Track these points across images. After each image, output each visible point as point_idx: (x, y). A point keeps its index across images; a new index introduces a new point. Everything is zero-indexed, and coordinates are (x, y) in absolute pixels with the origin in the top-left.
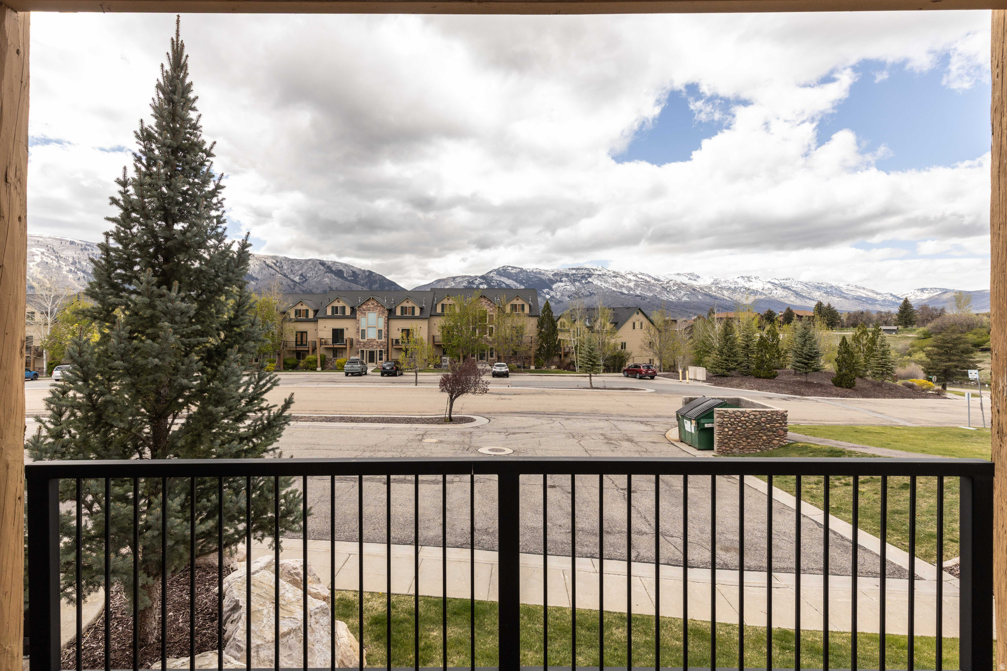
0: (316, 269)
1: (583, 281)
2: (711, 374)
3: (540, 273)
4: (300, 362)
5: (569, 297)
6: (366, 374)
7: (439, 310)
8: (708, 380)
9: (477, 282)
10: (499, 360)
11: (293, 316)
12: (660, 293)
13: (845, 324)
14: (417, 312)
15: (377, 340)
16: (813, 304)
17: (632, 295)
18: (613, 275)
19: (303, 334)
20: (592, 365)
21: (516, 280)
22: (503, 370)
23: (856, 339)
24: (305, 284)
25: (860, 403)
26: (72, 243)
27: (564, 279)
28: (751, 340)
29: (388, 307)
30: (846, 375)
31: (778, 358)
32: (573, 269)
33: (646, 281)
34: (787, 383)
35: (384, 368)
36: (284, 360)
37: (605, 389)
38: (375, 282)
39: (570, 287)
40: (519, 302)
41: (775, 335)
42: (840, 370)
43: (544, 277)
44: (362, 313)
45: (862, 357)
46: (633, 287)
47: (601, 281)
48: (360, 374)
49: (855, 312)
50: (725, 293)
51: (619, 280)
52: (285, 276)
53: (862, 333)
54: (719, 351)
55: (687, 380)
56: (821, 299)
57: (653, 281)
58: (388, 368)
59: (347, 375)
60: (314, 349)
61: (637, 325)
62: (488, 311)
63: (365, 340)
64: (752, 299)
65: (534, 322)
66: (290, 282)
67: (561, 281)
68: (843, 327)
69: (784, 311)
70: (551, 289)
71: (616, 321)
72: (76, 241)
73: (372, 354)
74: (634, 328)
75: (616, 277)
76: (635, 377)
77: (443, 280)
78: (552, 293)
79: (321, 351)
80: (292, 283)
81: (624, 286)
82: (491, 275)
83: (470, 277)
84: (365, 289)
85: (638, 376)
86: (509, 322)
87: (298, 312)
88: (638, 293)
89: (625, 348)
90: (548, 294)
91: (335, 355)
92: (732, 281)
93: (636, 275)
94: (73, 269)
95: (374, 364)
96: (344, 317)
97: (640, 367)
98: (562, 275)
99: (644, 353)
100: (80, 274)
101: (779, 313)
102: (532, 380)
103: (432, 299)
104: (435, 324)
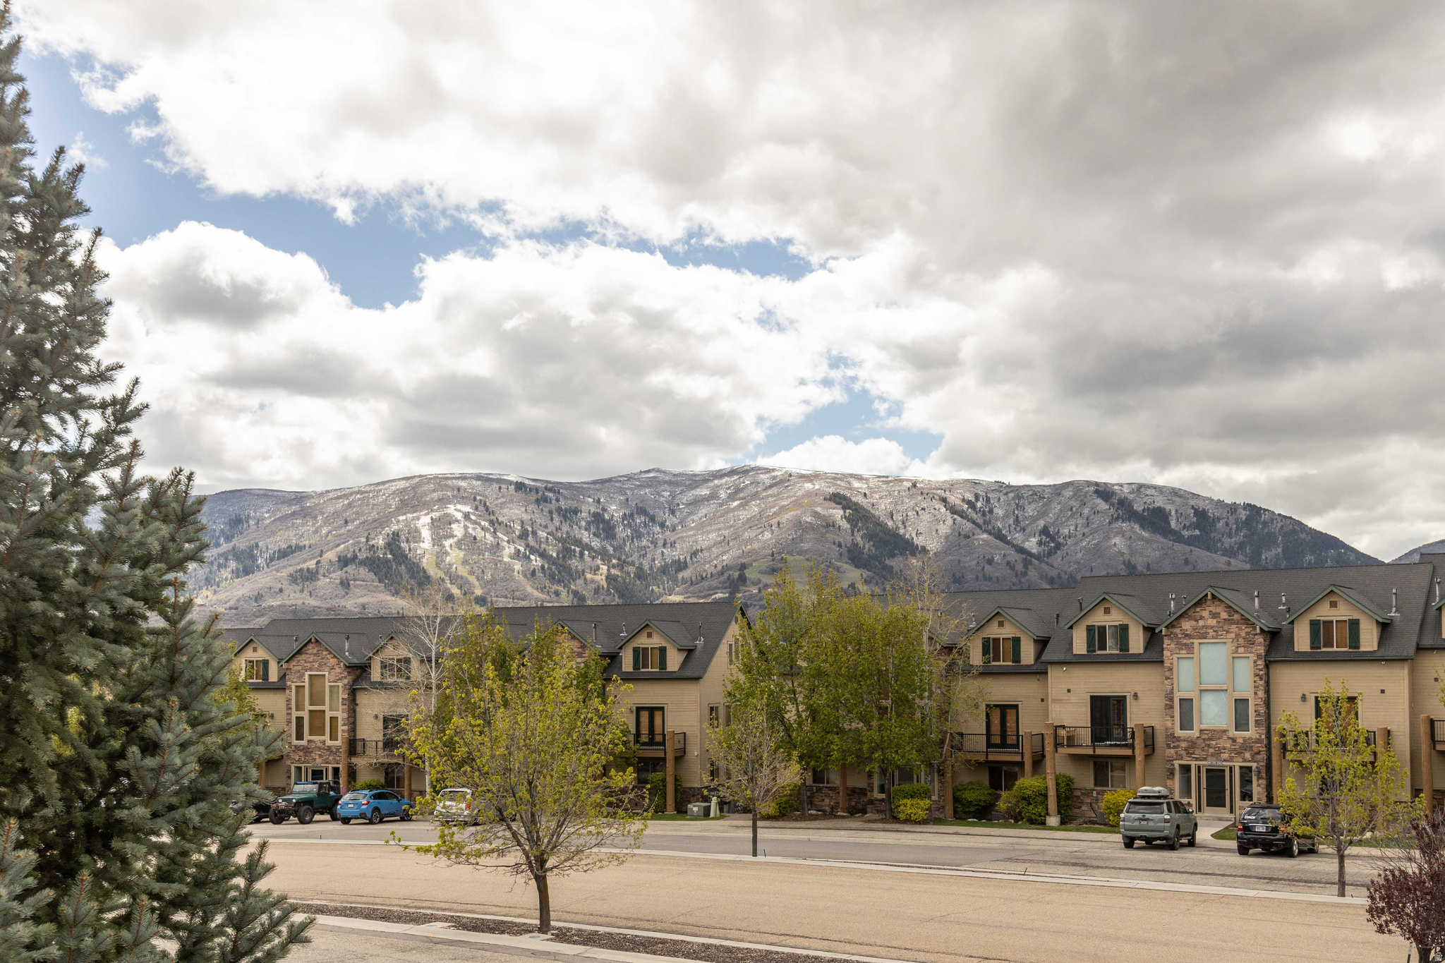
0: (1086, 511)
4: (998, 797)
6: (1192, 844)
11: (976, 658)
14: (1369, 639)
15: (1233, 733)
19: (1007, 710)
24: (1057, 559)
26: (520, 486)
29: (1266, 623)
35: (1247, 829)
36: (955, 790)
38: (1270, 540)
44: (1181, 646)
48: (1169, 845)
52: (1000, 536)
58: (1260, 828)
59: (1129, 843)
60: (1038, 761)
63: (1194, 733)
66: (1014, 556)
72: (527, 482)
73: (1216, 779)
79: (1057, 764)
80: (1019, 557)
84: (1238, 563)
87: (990, 647)
91: (1101, 779)
94: (522, 549)
95: (1224, 812)
96: (1125, 659)
100: (536, 561)
103: (1424, 590)
104: (1436, 680)
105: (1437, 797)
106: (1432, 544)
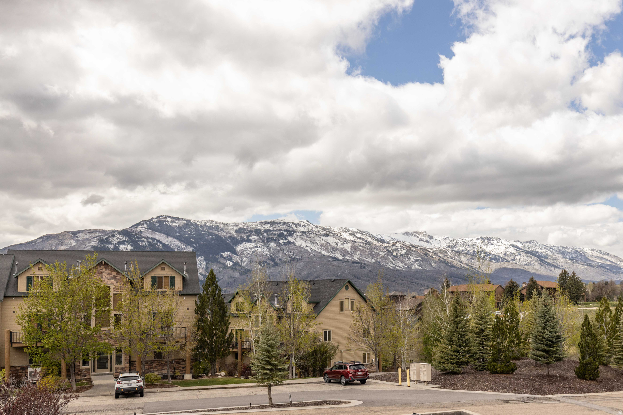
1: (281, 241)
2: (438, 372)
3: (217, 228)
5: (260, 264)
7: (22, 287)
8: (435, 380)
9: (114, 240)
10: (132, 366)
12: (384, 258)
13: (590, 298)
16: (557, 273)
17: (348, 261)
18: (322, 232)
20: (271, 370)
21: (179, 239)
22: (134, 385)
23: (599, 317)
25: (604, 398)
27: (253, 237)
28: (486, 322)
30: (590, 364)
31: (518, 345)
32: (266, 223)
33: (367, 242)
34: (527, 379)
37: (291, 405)
39: (261, 249)
40: (167, 273)
41: (514, 314)
42: (583, 358)
43: (223, 234)
45: (606, 340)
46: (349, 250)
47: (306, 241)
49: (600, 283)
50: (463, 259)
51: (331, 240)
53: (605, 310)
54: (448, 339)
55: (408, 383)
56: (566, 267)
57: (375, 242)
61: (347, 305)
62: (112, 287)
64: (494, 266)
65: (190, 303)
67: (249, 241)
68: (588, 301)
69: (527, 281)
70: (234, 252)
71: (316, 300)
74: (342, 310)
75: (327, 236)
76: (340, 383)
77: (56, 236)
78: (236, 259)
81: (337, 249)
82: (139, 229)
83: (103, 231)
85: (343, 380)
86: (145, 306)
88: (356, 258)
89: (330, 339)
90: (230, 259)
92: (470, 243)
93: (353, 234)
97: (346, 368)
98: (251, 232)
99: (354, 346)
101: (522, 284)
102: (182, 398)
103: (9, 268)
104: (14, 312)
105: (12, 370)
106: (15, 245)
